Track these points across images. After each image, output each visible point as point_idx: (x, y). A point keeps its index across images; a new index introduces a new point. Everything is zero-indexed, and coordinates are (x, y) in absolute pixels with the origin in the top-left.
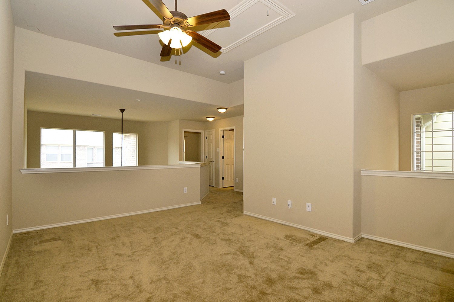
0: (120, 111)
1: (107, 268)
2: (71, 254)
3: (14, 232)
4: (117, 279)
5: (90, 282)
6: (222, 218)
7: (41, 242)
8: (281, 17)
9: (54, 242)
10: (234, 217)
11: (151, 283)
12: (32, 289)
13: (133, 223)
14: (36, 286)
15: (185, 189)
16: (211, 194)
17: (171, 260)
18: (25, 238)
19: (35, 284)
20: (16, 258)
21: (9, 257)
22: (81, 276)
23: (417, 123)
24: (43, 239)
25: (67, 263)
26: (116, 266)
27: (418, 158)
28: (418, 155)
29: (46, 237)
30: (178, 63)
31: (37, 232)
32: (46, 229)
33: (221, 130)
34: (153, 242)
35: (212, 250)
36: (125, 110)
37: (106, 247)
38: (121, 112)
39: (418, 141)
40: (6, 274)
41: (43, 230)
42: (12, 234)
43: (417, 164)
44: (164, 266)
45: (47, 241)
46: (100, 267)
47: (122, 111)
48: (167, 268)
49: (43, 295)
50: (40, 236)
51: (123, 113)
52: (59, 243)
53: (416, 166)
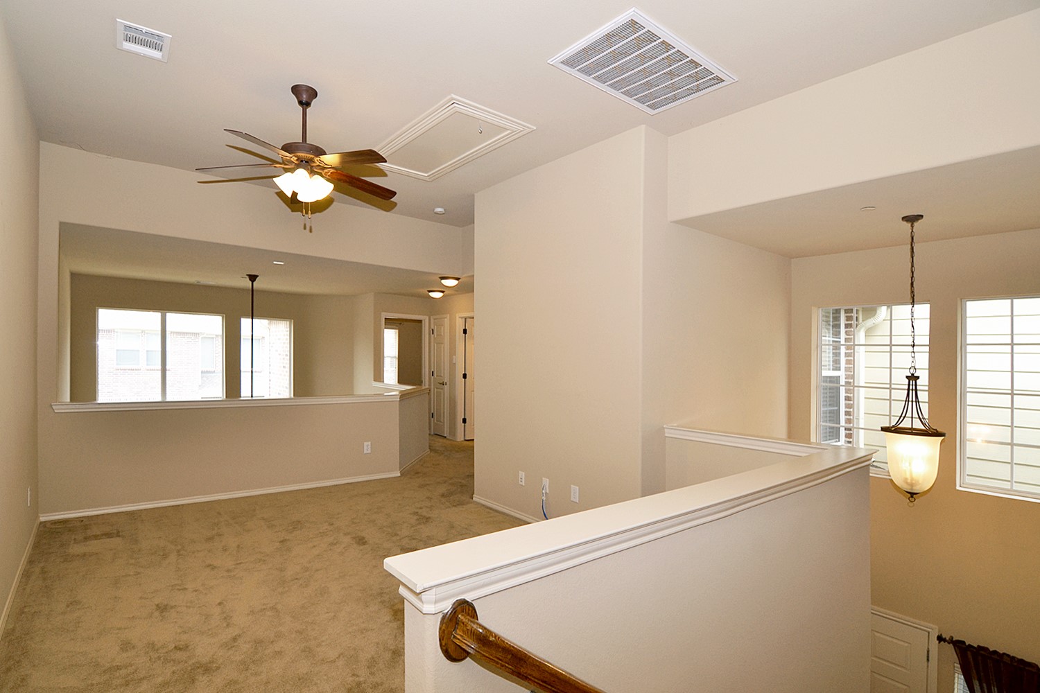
0: (247, 277)
1: (186, 587)
2: (133, 561)
3: (42, 519)
4: (198, 606)
5: (154, 607)
6: (427, 507)
7: (86, 539)
8: (509, 132)
9: (108, 540)
10: (449, 507)
11: (248, 615)
12: (63, 613)
13: (254, 510)
14: (68, 609)
15: (368, 446)
16: (432, 454)
17: (296, 581)
18: (58, 530)
19: (68, 606)
20: (42, 565)
21: (31, 562)
22: (141, 598)
23: (847, 320)
24: (89, 533)
25: (123, 576)
26: (202, 585)
27: (849, 395)
28: (849, 390)
29: (96, 531)
30: (308, 228)
31: (81, 519)
32: (97, 516)
33: (462, 318)
34: (277, 548)
35: (375, 567)
36: (257, 276)
37: (193, 553)
38: (250, 280)
39: (850, 358)
40: (24, 589)
41: (92, 517)
42: (39, 522)
43: (846, 407)
44: (280, 590)
45: (96, 537)
46: (176, 585)
47: (253, 278)
48: (282, 593)
49: (79, 622)
50: (86, 527)
51: (254, 283)
52: (116, 541)
53: (845, 412)
